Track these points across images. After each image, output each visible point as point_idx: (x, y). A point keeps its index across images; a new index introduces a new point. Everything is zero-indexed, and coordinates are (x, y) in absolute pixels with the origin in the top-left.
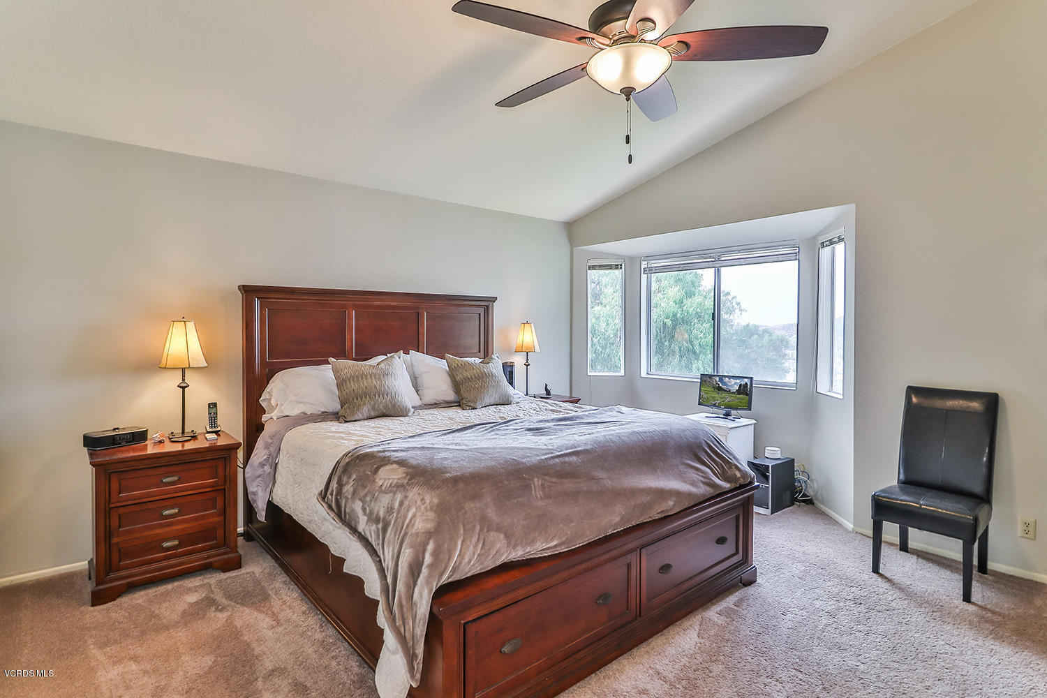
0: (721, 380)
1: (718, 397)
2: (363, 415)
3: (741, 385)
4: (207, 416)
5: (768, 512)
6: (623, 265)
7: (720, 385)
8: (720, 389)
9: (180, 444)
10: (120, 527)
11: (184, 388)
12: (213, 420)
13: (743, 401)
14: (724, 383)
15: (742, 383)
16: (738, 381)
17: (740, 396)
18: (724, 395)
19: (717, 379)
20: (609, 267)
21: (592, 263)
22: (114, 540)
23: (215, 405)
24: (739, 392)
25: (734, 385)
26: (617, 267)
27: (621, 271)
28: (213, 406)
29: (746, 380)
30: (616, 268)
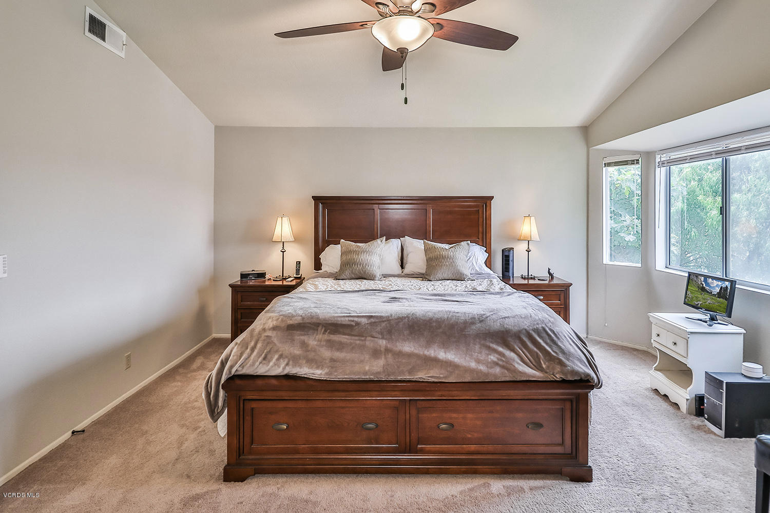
0: (705, 281)
1: (701, 299)
2: (346, 276)
3: (721, 287)
4: (295, 268)
5: (722, 433)
6: (640, 160)
7: (704, 286)
8: (703, 289)
9: (281, 282)
10: (241, 319)
11: (283, 252)
12: (298, 271)
13: (722, 305)
14: (707, 284)
15: (724, 286)
16: (720, 283)
17: (720, 299)
18: (707, 296)
19: (703, 278)
20: (625, 163)
21: (607, 161)
22: (239, 325)
23: (300, 262)
24: (720, 295)
25: (715, 287)
26: (633, 162)
27: (637, 166)
28: (298, 263)
29: (727, 283)
30: (632, 164)
